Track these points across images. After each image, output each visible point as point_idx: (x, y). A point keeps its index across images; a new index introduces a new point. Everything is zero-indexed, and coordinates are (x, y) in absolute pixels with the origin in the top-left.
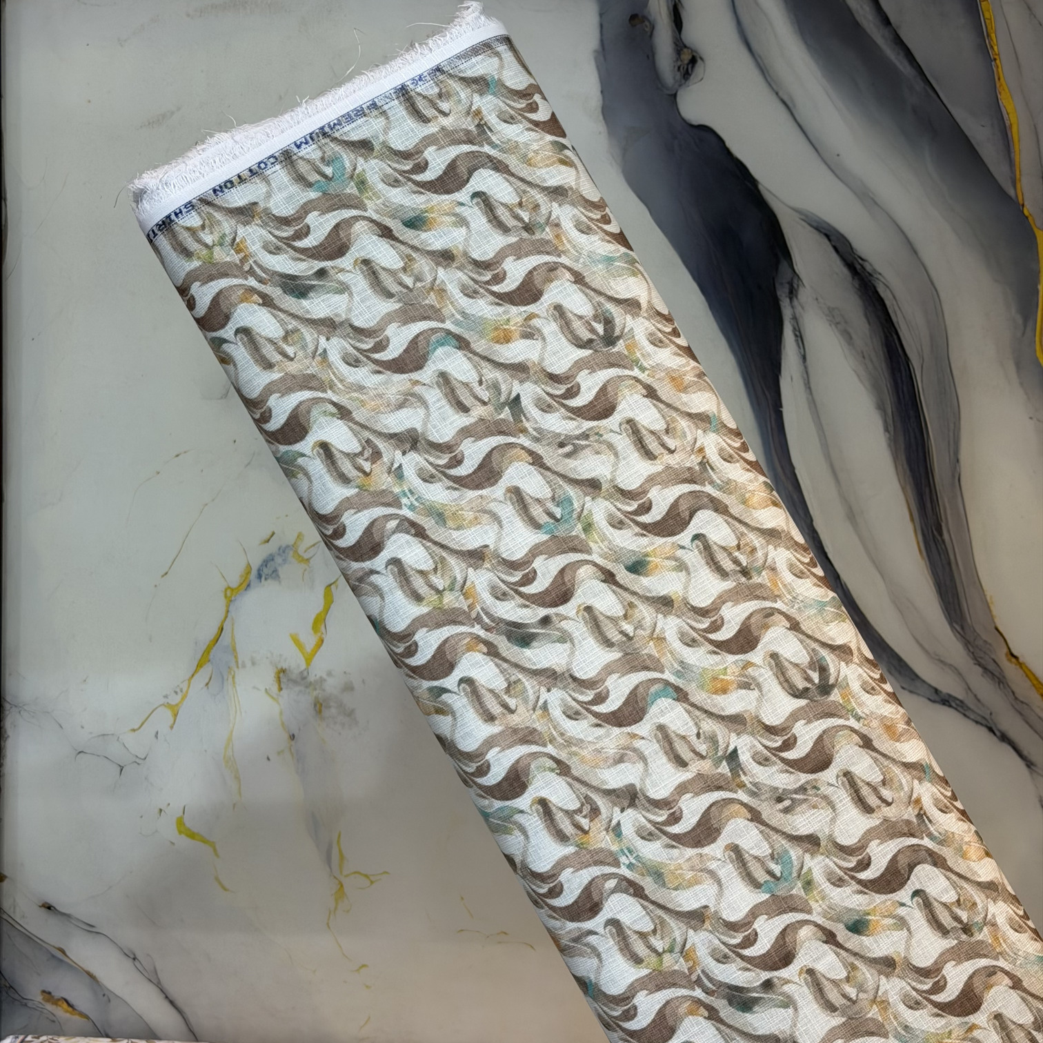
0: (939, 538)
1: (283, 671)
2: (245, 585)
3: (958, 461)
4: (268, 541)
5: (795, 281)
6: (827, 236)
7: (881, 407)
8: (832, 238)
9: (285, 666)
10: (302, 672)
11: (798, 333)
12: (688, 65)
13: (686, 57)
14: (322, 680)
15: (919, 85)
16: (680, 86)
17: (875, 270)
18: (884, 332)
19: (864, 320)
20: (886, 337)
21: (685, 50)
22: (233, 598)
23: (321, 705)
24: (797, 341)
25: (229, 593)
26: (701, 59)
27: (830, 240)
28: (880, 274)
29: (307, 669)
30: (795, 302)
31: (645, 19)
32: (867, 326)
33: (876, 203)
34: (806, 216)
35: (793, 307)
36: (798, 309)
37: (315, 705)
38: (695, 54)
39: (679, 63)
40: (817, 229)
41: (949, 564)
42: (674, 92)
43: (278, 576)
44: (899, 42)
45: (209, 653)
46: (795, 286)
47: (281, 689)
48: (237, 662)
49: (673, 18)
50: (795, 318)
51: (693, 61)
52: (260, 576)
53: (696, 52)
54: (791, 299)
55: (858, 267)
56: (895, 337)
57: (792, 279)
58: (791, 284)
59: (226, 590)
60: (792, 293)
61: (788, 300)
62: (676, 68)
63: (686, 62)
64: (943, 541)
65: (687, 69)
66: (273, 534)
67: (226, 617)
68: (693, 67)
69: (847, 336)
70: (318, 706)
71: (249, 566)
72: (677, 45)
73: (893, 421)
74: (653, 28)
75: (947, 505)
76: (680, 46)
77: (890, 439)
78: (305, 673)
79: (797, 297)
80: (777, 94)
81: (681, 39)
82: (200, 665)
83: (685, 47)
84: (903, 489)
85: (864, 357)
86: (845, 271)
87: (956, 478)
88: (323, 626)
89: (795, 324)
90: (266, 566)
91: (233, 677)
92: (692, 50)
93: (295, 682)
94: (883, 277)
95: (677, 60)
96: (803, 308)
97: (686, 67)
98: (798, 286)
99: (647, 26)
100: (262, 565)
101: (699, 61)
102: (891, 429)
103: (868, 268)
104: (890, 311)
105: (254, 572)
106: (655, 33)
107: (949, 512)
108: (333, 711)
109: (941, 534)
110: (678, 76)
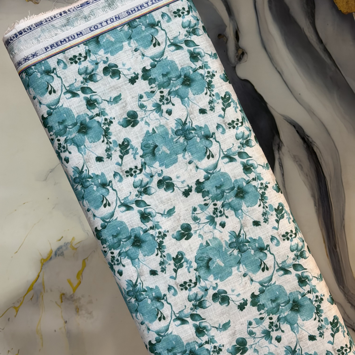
0: (335, 250)
1: (63, 294)
2: (49, 258)
3: (344, 219)
4: (60, 240)
5: (281, 144)
6: (294, 126)
7: (313, 196)
8: (296, 127)
9: (64, 292)
10: (71, 295)
11: (281, 165)
12: (241, 55)
13: (240, 52)
14: (79, 299)
15: (333, 68)
16: (237, 63)
17: (313, 141)
18: (316, 166)
19: (308, 161)
20: (317, 168)
21: (240, 49)
22: (44, 263)
23: (78, 309)
24: (280, 168)
25: (42, 261)
26: (246, 53)
27: (295, 128)
28: (315, 142)
29: (73, 294)
30: (280, 152)
31: (224, 36)
32: (309, 163)
33: (314, 114)
34: (286, 118)
35: (279, 154)
36: (281, 155)
37: (76, 309)
38: (244, 51)
39: (237, 54)
40: (290, 123)
41: (339, 261)
42: (234, 66)
43: (63, 255)
44: (326, 50)
45: (33, 286)
46: (280, 146)
47: (62, 302)
48: (44, 290)
49: (235, 36)
50: (280, 159)
51: (243, 54)
52: (56, 254)
53: (244, 50)
54: (279, 151)
55: (306, 139)
56: (320, 168)
57: (279, 143)
58: (279, 145)
59: (41, 260)
60: (279, 148)
61: (277, 151)
62: (236, 56)
63: (240, 54)
64: (337, 252)
65: (240, 57)
66: (62, 237)
67: (41, 271)
68: (243, 56)
69: (301, 167)
70: (77, 309)
71: (52, 250)
72: (236, 47)
73: (318, 202)
74: (227, 40)
75: (339, 237)
76: (238, 47)
77: (316, 209)
78: (73, 296)
79: (281, 150)
80: (276, 68)
81: (238, 45)
82: (28, 291)
83: (240, 48)
84: (321, 230)
85: (307, 175)
86: (301, 141)
87: (343, 226)
88: (81, 276)
89: (280, 161)
90: (59, 250)
91: (42, 296)
92: (243, 50)
93: (68, 299)
94: (316, 144)
95: (236, 53)
96: (283, 155)
97: (240, 56)
98: (282, 146)
99: (225, 39)
100: (57, 250)
101: (245, 54)
102: (317, 205)
103: (310, 140)
104: (319, 157)
105: (54, 253)
106: (228, 42)
107: (339, 240)
108: (84, 312)
109: (336, 248)
110: (237, 59)
